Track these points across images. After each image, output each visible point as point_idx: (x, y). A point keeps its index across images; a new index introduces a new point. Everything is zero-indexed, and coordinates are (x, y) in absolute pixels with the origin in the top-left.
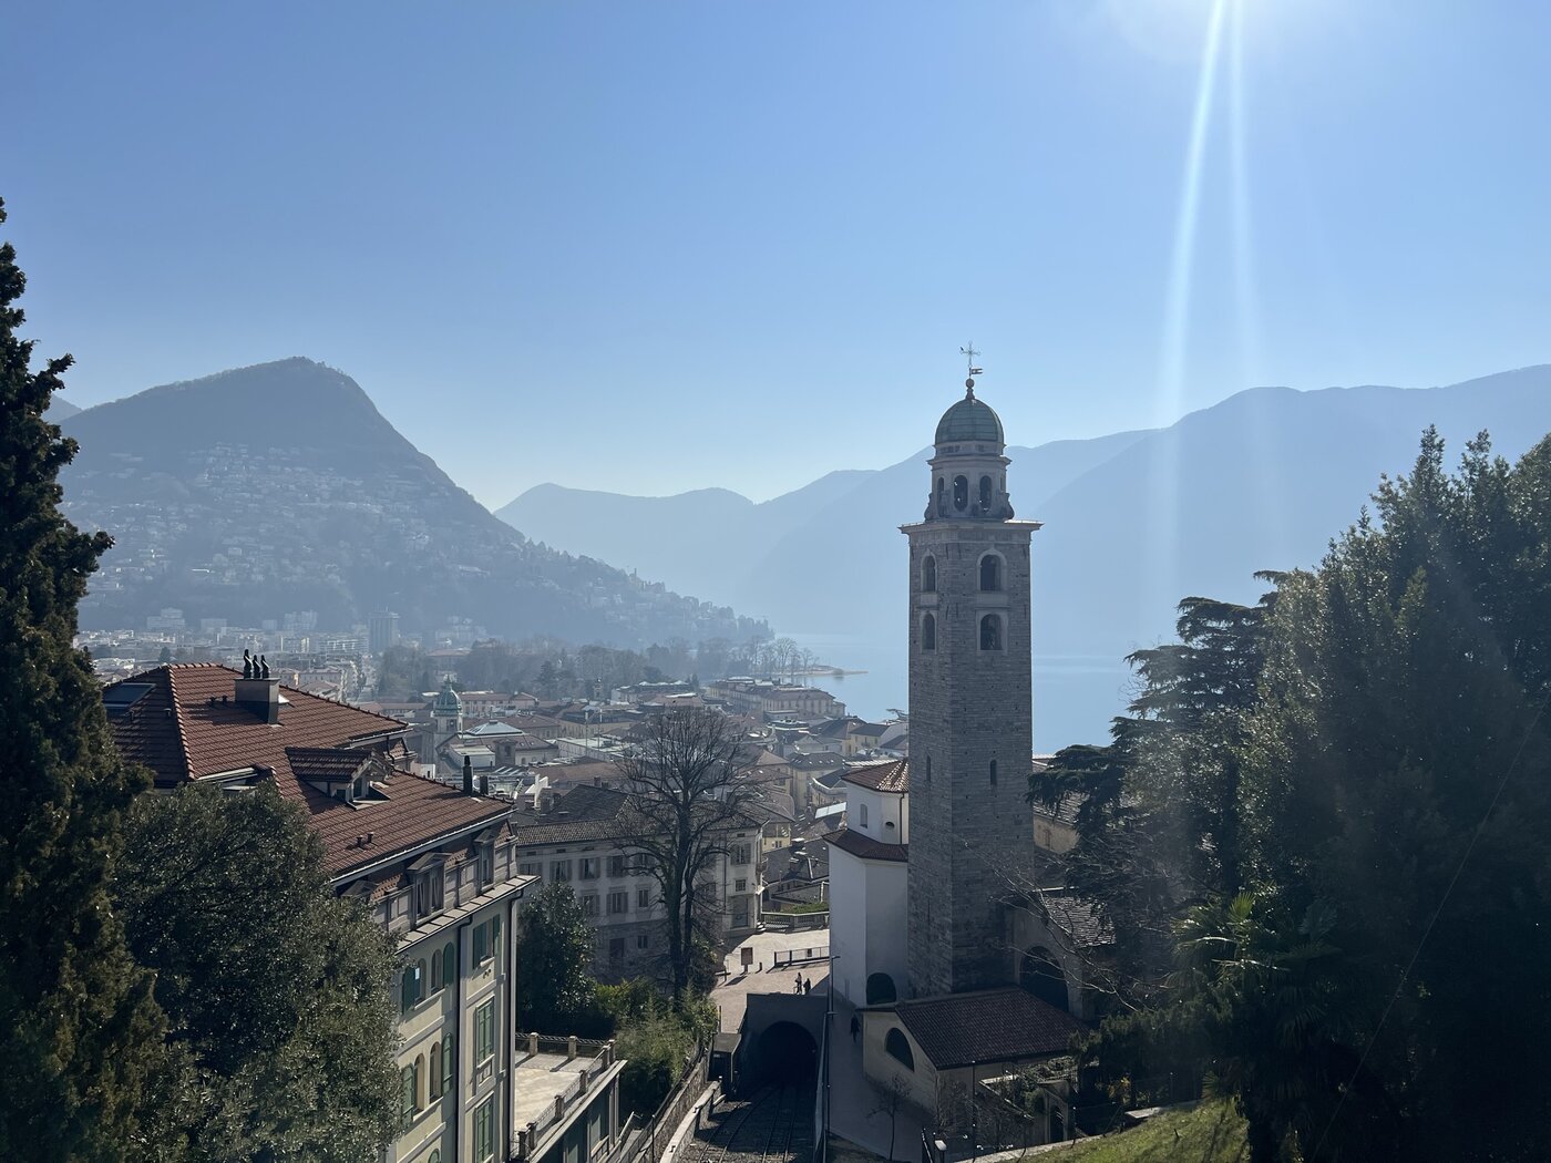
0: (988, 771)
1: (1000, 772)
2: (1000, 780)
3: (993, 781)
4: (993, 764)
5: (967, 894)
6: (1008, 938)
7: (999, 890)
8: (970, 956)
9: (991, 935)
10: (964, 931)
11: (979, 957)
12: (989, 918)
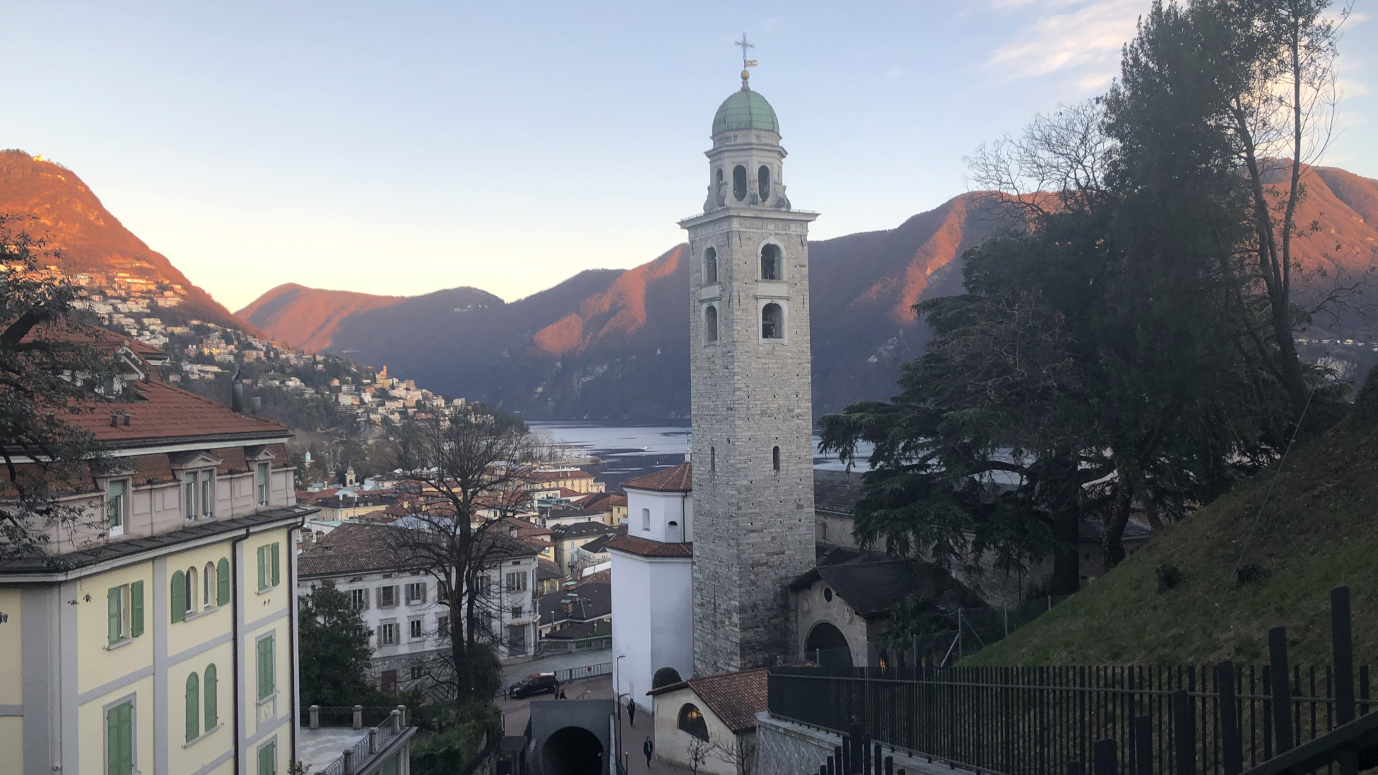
0: (771, 457)
1: (782, 458)
2: (783, 465)
3: (776, 466)
4: (776, 449)
5: (753, 577)
6: (793, 619)
7: (783, 573)
8: (756, 638)
9: (776, 616)
10: (750, 614)
11: (765, 638)
12: (775, 600)
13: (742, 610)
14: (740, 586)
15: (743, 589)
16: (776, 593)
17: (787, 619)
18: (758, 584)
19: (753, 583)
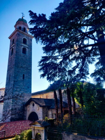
0: (22, 76)
1: (25, 77)
2: (25, 78)
3: (24, 78)
4: (24, 75)
5: (16, 102)
6: (25, 113)
7: (24, 102)
8: (15, 117)
9: (21, 112)
10: (14, 111)
11: (18, 117)
12: (21, 108)
13: (12, 109)
14: (12, 104)
15: (13, 105)
16: (21, 106)
17: (24, 113)
18: (17, 103)
19: (16, 103)
